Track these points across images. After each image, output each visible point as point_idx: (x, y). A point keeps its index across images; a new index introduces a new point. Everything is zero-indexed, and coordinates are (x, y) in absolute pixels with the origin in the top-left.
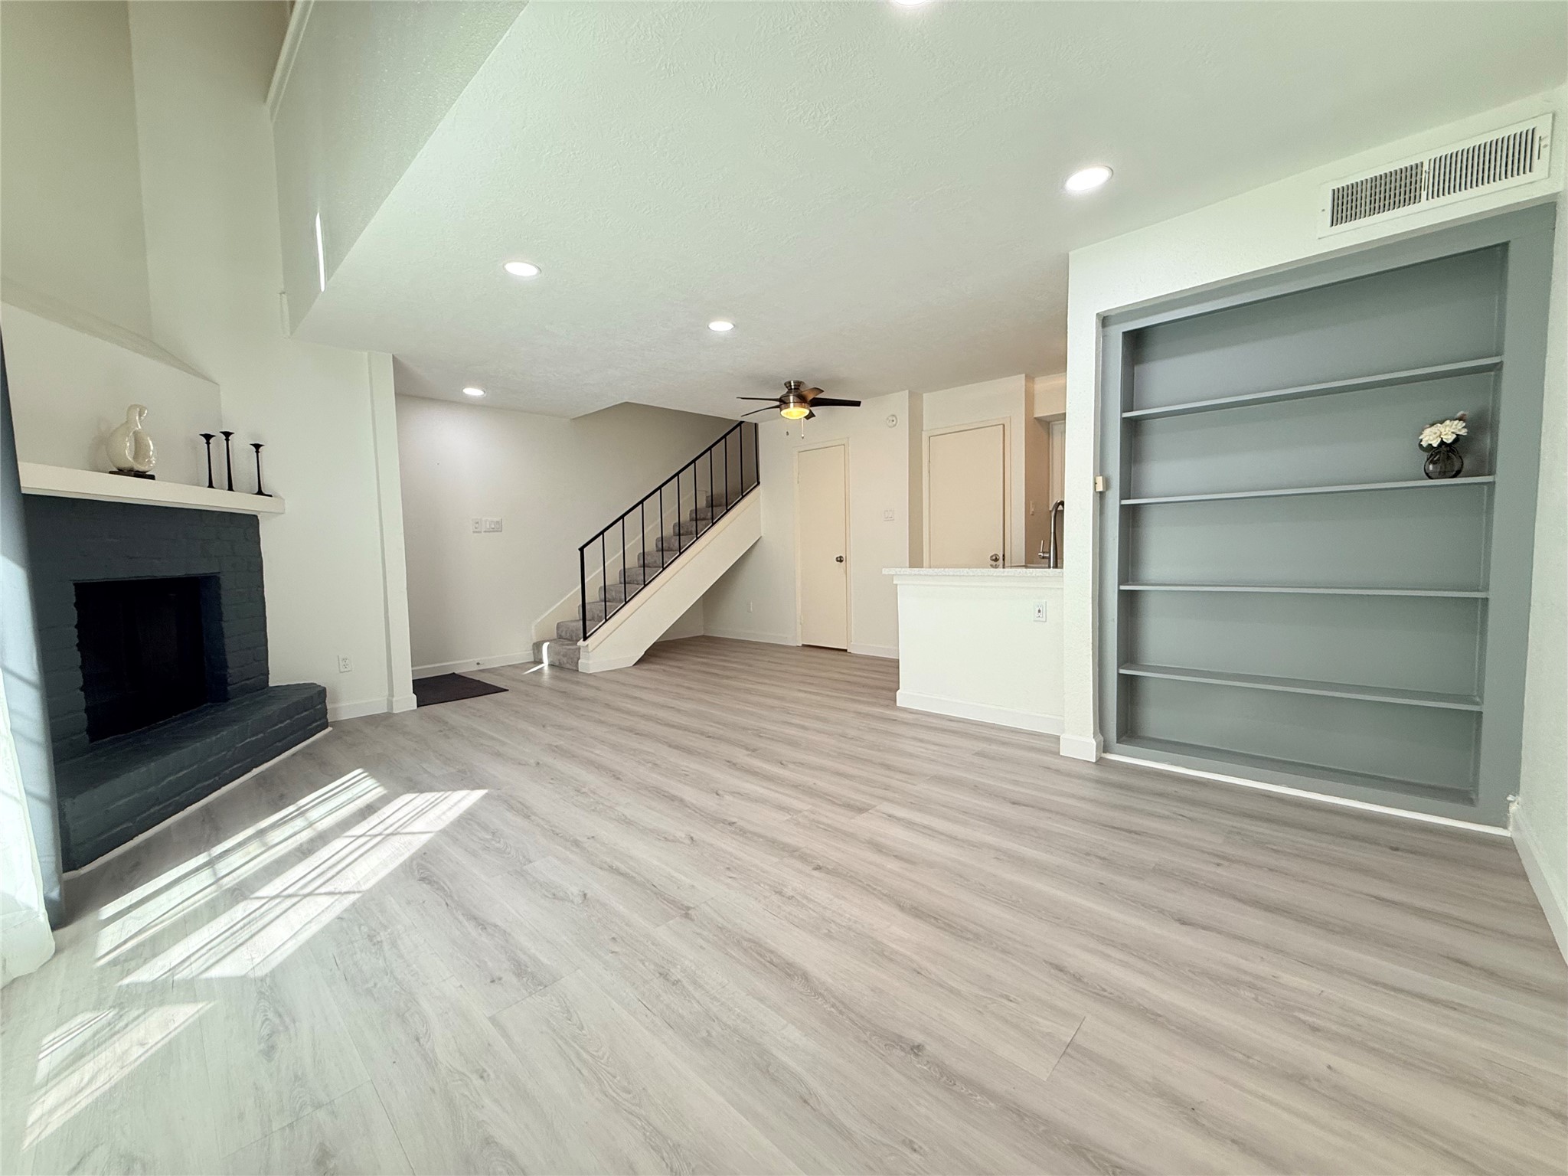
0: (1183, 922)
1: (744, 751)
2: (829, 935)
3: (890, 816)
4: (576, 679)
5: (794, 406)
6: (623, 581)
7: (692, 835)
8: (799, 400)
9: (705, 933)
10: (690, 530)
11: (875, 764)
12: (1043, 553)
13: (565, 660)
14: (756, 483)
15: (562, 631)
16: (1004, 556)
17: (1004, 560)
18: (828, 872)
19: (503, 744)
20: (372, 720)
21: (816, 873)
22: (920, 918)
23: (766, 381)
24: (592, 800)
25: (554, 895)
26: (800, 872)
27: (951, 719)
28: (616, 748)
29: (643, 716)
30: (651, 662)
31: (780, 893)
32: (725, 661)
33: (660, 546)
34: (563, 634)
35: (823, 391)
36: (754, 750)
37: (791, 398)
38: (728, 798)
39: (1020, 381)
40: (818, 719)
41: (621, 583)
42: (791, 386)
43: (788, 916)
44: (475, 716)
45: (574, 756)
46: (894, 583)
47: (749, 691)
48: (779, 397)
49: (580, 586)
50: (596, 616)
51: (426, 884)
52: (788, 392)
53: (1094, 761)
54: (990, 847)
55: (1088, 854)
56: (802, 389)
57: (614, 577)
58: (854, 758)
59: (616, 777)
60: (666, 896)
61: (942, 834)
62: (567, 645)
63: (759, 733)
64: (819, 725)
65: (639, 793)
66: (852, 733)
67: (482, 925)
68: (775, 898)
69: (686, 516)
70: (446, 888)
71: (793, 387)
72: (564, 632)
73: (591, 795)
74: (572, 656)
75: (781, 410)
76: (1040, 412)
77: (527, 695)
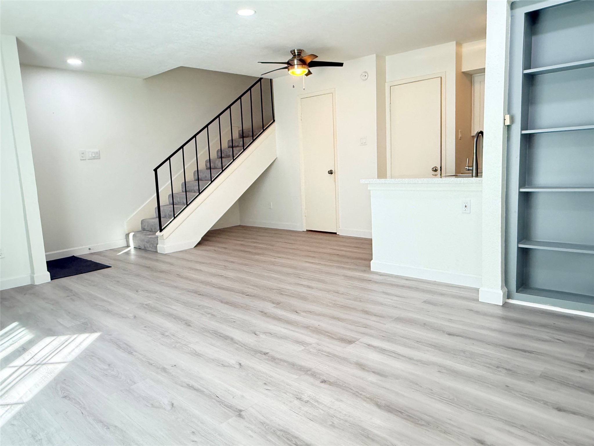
0: (559, 409)
1: (272, 304)
2: (333, 426)
3: (369, 345)
4: (156, 258)
5: (298, 67)
6: (184, 190)
7: (240, 362)
8: (301, 63)
9: (253, 427)
10: (228, 154)
11: (358, 311)
12: (469, 167)
13: (148, 245)
14: (272, 121)
15: (145, 226)
16: (441, 167)
17: (441, 170)
18: (331, 384)
19: (111, 304)
20: (22, 290)
21: (322, 385)
22: (391, 412)
23: (277, 50)
24: (173, 340)
25: (152, 405)
26: (313, 385)
27: (407, 279)
28: (185, 304)
29: (202, 282)
30: (206, 245)
31: (300, 399)
32: (255, 242)
33: (209, 166)
34: (146, 227)
35: (318, 57)
36: (278, 304)
37: (296, 62)
38: (263, 336)
39: (451, 46)
40: (319, 281)
41: (183, 192)
42: (295, 53)
43: (306, 413)
44: (90, 285)
45: (159, 311)
46: (368, 189)
47: (273, 264)
48: (287, 61)
49: (156, 194)
50: (167, 215)
51: (67, 400)
52: (293, 58)
53: (501, 304)
54: (434, 364)
55: (498, 367)
56: (302, 55)
57: (178, 188)
58: (344, 307)
59: (188, 324)
60: (226, 403)
61: (403, 356)
62: (149, 235)
63: (281, 292)
64: (320, 285)
65: (203, 334)
66: (342, 290)
67: (107, 426)
68: (297, 402)
69: (225, 145)
70: (81, 402)
71: (296, 54)
72: (146, 226)
73: (172, 337)
74: (152, 242)
75: (288, 70)
76: (466, 68)
77: (124, 270)
